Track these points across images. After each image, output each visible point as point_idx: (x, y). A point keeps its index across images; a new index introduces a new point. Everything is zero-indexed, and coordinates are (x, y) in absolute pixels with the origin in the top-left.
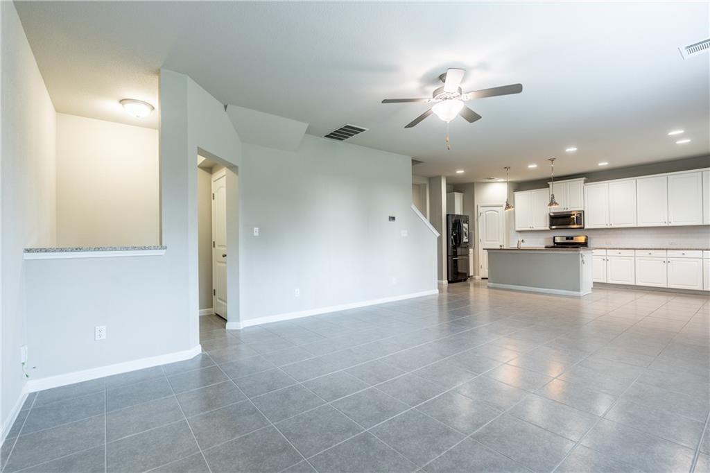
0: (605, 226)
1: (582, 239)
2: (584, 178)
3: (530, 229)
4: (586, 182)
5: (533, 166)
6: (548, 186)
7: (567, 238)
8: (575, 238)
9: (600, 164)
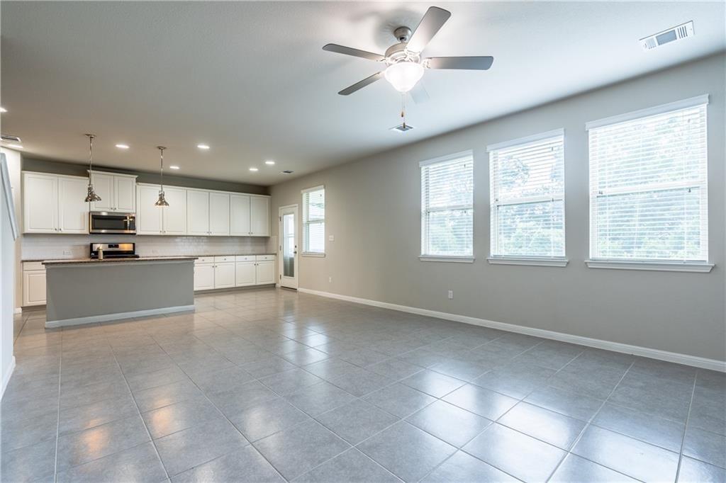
0: (158, 233)
1: (126, 247)
2: (137, 176)
3: (55, 232)
4: (137, 181)
5: (122, 146)
6: (88, 175)
7: (110, 246)
8: (120, 245)
9: (172, 167)
